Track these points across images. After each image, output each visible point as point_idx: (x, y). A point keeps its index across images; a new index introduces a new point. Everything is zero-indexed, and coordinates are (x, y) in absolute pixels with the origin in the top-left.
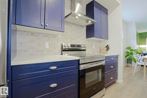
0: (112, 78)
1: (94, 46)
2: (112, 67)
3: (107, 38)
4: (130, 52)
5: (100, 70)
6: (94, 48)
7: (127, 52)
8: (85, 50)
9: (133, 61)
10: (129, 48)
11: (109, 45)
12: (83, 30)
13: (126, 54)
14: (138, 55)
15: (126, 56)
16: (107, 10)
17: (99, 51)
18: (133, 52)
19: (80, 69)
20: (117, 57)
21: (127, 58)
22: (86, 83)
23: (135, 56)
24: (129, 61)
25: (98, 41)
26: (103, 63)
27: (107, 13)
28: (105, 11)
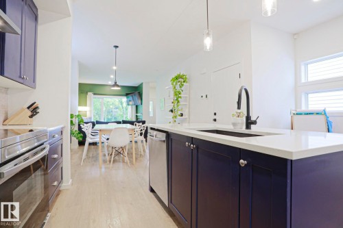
0: (56, 183)
2: (55, 156)
11: (38, 104)
20: (61, 131)
26: (47, 150)
28: (32, 8)
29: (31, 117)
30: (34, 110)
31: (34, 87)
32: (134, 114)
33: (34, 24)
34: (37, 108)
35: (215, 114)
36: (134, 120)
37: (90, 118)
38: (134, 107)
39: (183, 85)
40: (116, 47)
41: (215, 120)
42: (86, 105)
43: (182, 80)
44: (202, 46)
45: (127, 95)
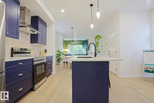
0: (49, 71)
1: (36, 49)
2: (49, 63)
3: (45, 44)
4: (59, 54)
5: (43, 65)
6: (36, 51)
7: (57, 54)
8: (30, 53)
9: (61, 60)
10: (58, 51)
11: (47, 49)
12: (28, 36)
13: (57, 56)
14: (63, 56)
15: (57, 57)
16: (46, 24)
17: (39, 53)
18: (61, 54)
19: (34, 64)
20: (52, 57)
21: (58, 58)
22: (37, 73)
23: (62, 56)
24: (59, 60)
25: (39, 46)
26: (45, 61)
27: (46, 27)
28: (45, 24)
29: (45, 53)
30: (46, 51)
31: (46, 45)
32: (86, 52)
33: (45, 28)
34: (46, 50)
35: (109, 52)
36: (86, 54)
37: (69, 53)
38: (86, 49)
39: (99, 40)
40: (72, 28)
41: (109, 54)
42: (68, 49)
43: (99, 38)
44: (90, 27)
45: (83, 44)
